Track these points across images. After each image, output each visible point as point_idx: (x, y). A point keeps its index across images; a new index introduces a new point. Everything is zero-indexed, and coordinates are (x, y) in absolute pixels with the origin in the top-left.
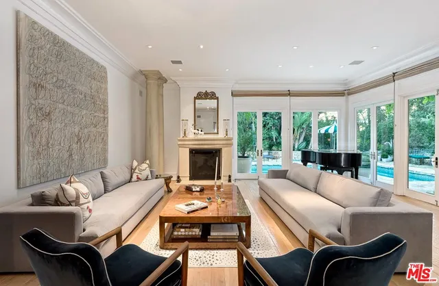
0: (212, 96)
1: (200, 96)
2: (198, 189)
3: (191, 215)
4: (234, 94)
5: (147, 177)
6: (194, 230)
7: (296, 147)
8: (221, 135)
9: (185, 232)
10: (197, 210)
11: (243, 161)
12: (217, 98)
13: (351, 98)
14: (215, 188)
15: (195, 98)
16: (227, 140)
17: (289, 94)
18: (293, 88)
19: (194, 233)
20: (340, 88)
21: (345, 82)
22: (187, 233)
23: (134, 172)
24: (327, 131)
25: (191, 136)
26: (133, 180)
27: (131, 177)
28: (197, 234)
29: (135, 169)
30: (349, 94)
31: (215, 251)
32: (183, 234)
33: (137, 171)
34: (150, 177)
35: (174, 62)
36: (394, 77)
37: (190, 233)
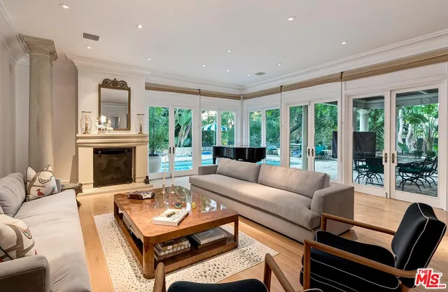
0: (122, 85)
1: (106, 84)
2: (149, 196)
3: (183, 227)
4: (149, 87)
5: (53, 190)
6: (184, 243)
7: (182, 144)
8: (134, 131)
9: (173, 248)
10: (183, 219)
11: (154, 159)
12: (129, 89)
13: (247, 102)
14: (164, 192)
15: (100, 86)
16: (142, 137)
17: (199, 93)
18: (204, 88)
19: (183, 248)
20: (237, 93)
21: (242, 88)
22: (175, 250)
23: (31, 185)
24: (209, 129)
25: (94, 132)
26: (31, 197)
27: (27, 193)
28: (186, 247)
29: (34, 180)
30: (244, 98)
31: (212, 260)
32: (171, 251)
33: (36, 183)
34: (56, 189)
35: (86, 36)
36: (281, 89)
37: (179, 249)
